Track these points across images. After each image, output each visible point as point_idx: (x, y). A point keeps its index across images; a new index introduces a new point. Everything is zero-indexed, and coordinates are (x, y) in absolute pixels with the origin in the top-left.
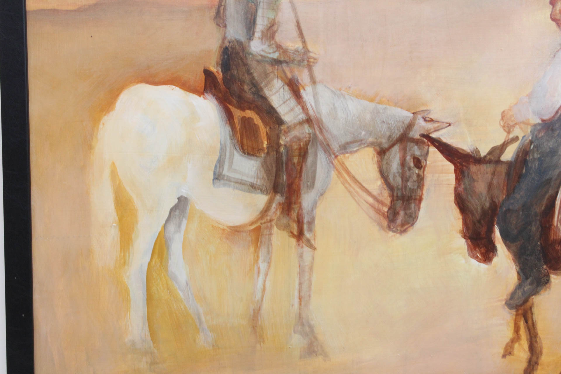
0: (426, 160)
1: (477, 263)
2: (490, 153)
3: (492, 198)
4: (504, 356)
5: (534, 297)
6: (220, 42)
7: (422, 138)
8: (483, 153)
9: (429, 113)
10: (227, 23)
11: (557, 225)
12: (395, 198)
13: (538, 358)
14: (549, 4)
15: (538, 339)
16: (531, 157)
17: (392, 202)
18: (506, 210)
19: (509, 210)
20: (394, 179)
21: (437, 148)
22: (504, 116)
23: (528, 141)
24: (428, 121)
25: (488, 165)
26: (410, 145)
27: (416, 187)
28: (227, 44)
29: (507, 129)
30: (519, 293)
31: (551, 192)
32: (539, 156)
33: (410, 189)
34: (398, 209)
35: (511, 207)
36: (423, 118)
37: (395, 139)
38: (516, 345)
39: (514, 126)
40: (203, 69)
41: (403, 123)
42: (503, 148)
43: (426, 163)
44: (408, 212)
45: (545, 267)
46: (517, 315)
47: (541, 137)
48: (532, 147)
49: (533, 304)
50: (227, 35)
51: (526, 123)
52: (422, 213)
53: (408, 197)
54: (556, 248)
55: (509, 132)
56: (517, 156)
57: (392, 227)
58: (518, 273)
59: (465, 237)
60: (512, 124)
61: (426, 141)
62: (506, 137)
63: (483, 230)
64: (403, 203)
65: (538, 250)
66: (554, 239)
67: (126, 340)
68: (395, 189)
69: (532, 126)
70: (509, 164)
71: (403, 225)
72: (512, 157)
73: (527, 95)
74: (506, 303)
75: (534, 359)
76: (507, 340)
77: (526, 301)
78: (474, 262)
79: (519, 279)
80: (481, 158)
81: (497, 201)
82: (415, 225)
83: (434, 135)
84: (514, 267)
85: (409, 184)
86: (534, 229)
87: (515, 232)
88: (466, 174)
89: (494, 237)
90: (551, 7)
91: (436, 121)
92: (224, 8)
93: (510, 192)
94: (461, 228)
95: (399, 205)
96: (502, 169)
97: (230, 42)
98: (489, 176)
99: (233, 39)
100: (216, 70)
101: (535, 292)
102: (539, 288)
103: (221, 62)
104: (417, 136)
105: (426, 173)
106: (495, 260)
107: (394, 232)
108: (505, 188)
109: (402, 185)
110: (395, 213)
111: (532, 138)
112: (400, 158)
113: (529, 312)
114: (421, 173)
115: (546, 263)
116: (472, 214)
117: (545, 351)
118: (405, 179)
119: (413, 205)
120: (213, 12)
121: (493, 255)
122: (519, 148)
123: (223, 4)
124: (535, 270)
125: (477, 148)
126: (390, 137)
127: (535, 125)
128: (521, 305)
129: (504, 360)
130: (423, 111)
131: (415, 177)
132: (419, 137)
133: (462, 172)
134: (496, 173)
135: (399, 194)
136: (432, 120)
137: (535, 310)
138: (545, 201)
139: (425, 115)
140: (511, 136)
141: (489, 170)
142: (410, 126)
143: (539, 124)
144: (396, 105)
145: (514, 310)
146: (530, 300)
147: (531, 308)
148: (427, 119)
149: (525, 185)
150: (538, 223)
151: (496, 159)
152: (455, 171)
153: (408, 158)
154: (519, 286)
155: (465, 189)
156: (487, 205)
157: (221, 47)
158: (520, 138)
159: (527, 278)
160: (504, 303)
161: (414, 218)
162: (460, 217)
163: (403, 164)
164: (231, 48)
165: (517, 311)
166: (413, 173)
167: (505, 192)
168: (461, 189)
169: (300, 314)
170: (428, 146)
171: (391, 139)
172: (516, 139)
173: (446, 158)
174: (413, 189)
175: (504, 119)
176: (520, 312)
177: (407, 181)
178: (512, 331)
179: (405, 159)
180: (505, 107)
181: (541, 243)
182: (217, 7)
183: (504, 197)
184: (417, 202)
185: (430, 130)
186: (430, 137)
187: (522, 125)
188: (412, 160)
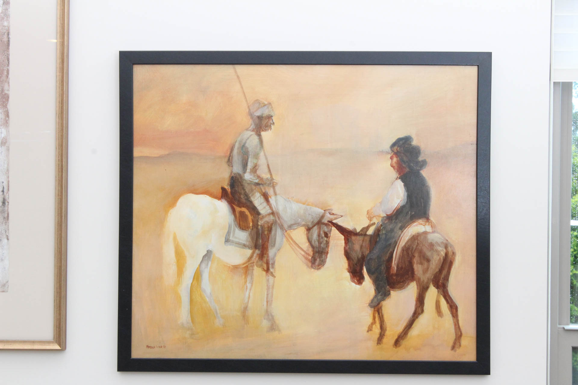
0: (330, 234)
1: (355, 284)
2: (362, 230)
3: (362, 253)
4: (368, 331)
5: (382, 302)
6: (230, 173)
7: (328, 223)
8: (358, 230)
9: (332, 210)
10: (233, 164)
11: (394, 267)
12: (315, 252)
13: (384, 332)
14: (390, 159)
15: (384, 323)
16: (381, 233)
17: (313, 254)
18: (369, 259)
19: (370, 259)
20: (314, 243)
21: (336, 227)
22: (368, 213)
23: (380, 225)
24: (332, 214)
25: (361, 236)
26: (322, 226)
27: (325, 247)
28: (233, 175)
29: (369, 219)
30: (376, 300)
31: (391, 250)
32: (385, 232)
33: (322, 248)
34: (316, 257)
35: (371, 257)
36: (329, 213)
37: (315, 223)
38: (374, 326)
39: (373, 217)
40: (221, 187)
41: (319, 215)
42: (367, 228)
43: (330, 235)
44: (321, 259)
45: (388, 287)
46: (374, 311)
47: (386, 223)
48: (382, 228)
49: (382, 305)
50: (233, 171)
51: (379, 216)
52: (328, 260)
53: (322, 251)
54: (393, 277)
55: (371, 221)
56: (375, 232)
57: (313, 267)
58: (375, 290)
59: (349, 272)
60: (372, 216)
61: (330, 224)
62: (369, 222)
63: (358, 269)
64: (319, 254)
65: (385, 279)
66: (392, 273)
67: (179, 323)
68: (315, 248)
69: (382, 218)
70: (371, 236)
71: (319, 266)
72: (372, 233)
73: (380, 203)
74: (369, 305)
75: (383, 333)
76: (370, 323)
77: (379, 304)
78: (353, 284)
79: (375, 293)
80: (357, 233)
81: (365, 254)
82: (324, 266)
83: (334, 221)
84: (373, 287)
85: (322, 245)
86: (383, 268)
87: (373, 270)
88: (350, 240)
89: (363, 272)
90: (391, 160)
91: (335, 215)
92: (232, 158)
93: (371, 250)
94: (347, 268)
95: (317, 255)
96: (367, 239)
97: (234, 174)
98: (361, 242)
99: (236, 172)
100: (227, 188)
101: (383, 300)
102: (385, 298)
103: (230, 184)
104: (326, 222)
105: (330, 240)
106: (364, 283)
107: (314, 269)
108: (369, 248)
109: (319, 245)
110: (315, 259)
111: (382, 223)
112: (317, 232)
113: (380, 309)
114: (328, 240)
115: (389, 285)
116: (353, 260)
117: (388, 329)
118: (320, 243)
119: (324, 256)
120: (226, 159)
121: (363, 281)
122: (375, 228)
123: (231, 155)
124: (383, 289)
125: (355, 228)
126: (313, 222)
127: (383, 217)
128: (376, 306)
129: (367, 333)
130: (329, 209)
131: (325, 242)
132: (327, 222)
133: (348, 240)
134: (364, 240)
135: (317, 250)
136: (333, 214)
137: (383, 309)
138: (388, 255)
139: (330, 211)
140: (372, 222)
141: (361, 239)
142: (323, 217)
143: (385, 217)
144: (316, 206)
145: (373, 309)
146: (381, 303)
147: (381, 307)
148: (331, 213)
149: (379, 246)
150: (385, 265)
151: (365, 233)
152: (345, 239)
153: (322, 232)
154: (376, 296)
155: (349, 248)
156: (360, 256)
157: (230, 176)
158: (376, 223)
159: (379, 293)
160: (368, 305)
161: (324, 262)
162: (347, 262)
163: (319, 235)
164: (235, 177)
165: (374, 309)
166: (324, 240)
167: (368, 250)
168: (347, 248)
169: (267, 310)
170: (331, 226)
171: (313, 223)
172: (374, 224)
173: (340, 233)
174: (324, 248)
175: (369, 214)
176: (376, 309)
177: (321, 243)
178: (372, 319)
179: (320, 233)
180: (369, 208)
181: (386, 275)
182: (228, 156)
183: (368, 252)
184: (326, 254)
185: (333, 218)
186: (332, 222)
187: (377, 217)
188: (323, 233)
